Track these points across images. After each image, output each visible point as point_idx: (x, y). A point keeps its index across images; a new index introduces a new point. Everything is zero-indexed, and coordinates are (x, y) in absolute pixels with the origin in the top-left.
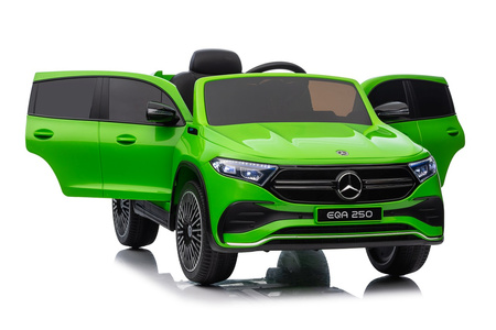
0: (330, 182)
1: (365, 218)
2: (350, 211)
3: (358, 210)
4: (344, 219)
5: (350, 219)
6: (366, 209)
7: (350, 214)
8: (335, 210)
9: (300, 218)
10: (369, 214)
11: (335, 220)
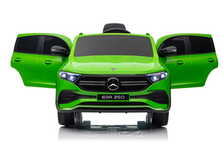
0: (104, 82)
1: (121, 99)
2: (113, 96)
3: (117, 95)
4: (110, 99)
5: (113, 99)
6: (121, 95)
7: (113, 97)
8: (106, 95)
9: (90, 98)
10: (123, 97)
11: (106, 99)
